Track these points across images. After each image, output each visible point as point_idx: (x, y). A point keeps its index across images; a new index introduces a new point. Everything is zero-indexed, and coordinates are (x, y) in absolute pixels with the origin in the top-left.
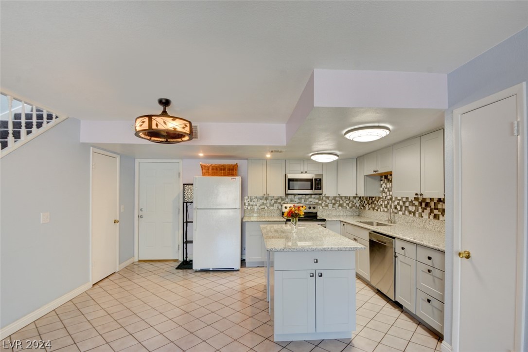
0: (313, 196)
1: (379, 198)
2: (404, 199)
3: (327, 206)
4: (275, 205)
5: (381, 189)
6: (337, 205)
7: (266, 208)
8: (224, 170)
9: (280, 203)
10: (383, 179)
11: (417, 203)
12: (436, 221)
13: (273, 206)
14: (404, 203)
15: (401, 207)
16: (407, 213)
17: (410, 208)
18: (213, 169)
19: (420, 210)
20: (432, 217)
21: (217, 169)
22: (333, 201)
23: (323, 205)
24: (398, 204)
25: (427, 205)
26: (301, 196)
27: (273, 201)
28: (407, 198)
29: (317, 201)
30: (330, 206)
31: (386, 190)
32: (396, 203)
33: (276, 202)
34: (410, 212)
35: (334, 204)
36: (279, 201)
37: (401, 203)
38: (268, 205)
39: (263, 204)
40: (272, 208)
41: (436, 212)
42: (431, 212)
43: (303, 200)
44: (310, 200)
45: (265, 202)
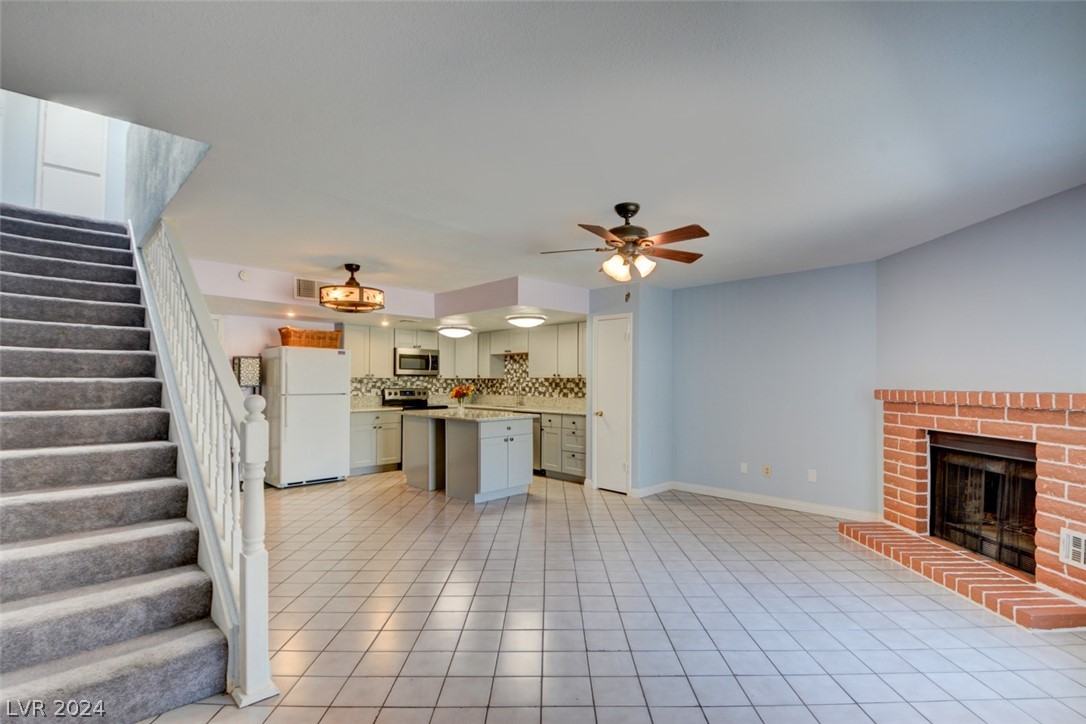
0: (421, 378)
1: (503, 380)
2: (534, 381)
3: (437, 391)
4: (372, 390)
5: (506, 370)
6: (448, 389)
7: (360, 394)
8: (324, 338)
9: (379, 388)
10: (509, 358)
11: (547, 384)
12: (565, 399)
13: (369, 391)
14: (534, 384)
15: (530, 388)
16: (537, 394)
17: (540, 389)
18: (307, 337)
19: (550, 390)
20: (561, 396)
21: (312, 338)
22: (445, 385)
23: (433, 389)
24: (527, 385)
25: (557, 385)
26: (406, 378)
27: (370, 385)
28: (537, 379)
29: (425, 384)
30: (441, 390)
31: (512, 372)
32: (524, 385)
33: (374, 387)
34: (540, 393)
35: (445, 389)
36: (378, 384)
37: (530, 385)
38: (363, 390)
39: (356, 389)
40: (368, 394)
41: (565, 391)
42: (561, 391)
43: (409, 384)
44: (418, 383)
45: (359, 386)
